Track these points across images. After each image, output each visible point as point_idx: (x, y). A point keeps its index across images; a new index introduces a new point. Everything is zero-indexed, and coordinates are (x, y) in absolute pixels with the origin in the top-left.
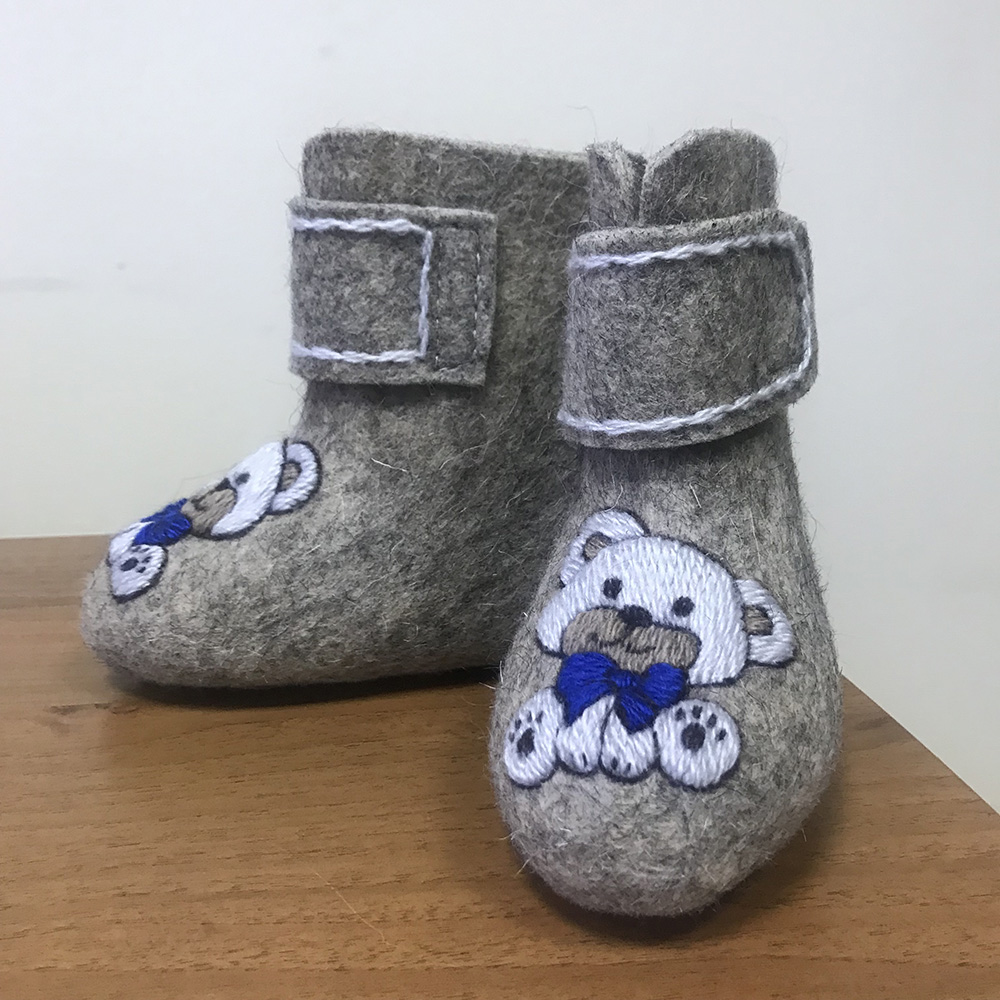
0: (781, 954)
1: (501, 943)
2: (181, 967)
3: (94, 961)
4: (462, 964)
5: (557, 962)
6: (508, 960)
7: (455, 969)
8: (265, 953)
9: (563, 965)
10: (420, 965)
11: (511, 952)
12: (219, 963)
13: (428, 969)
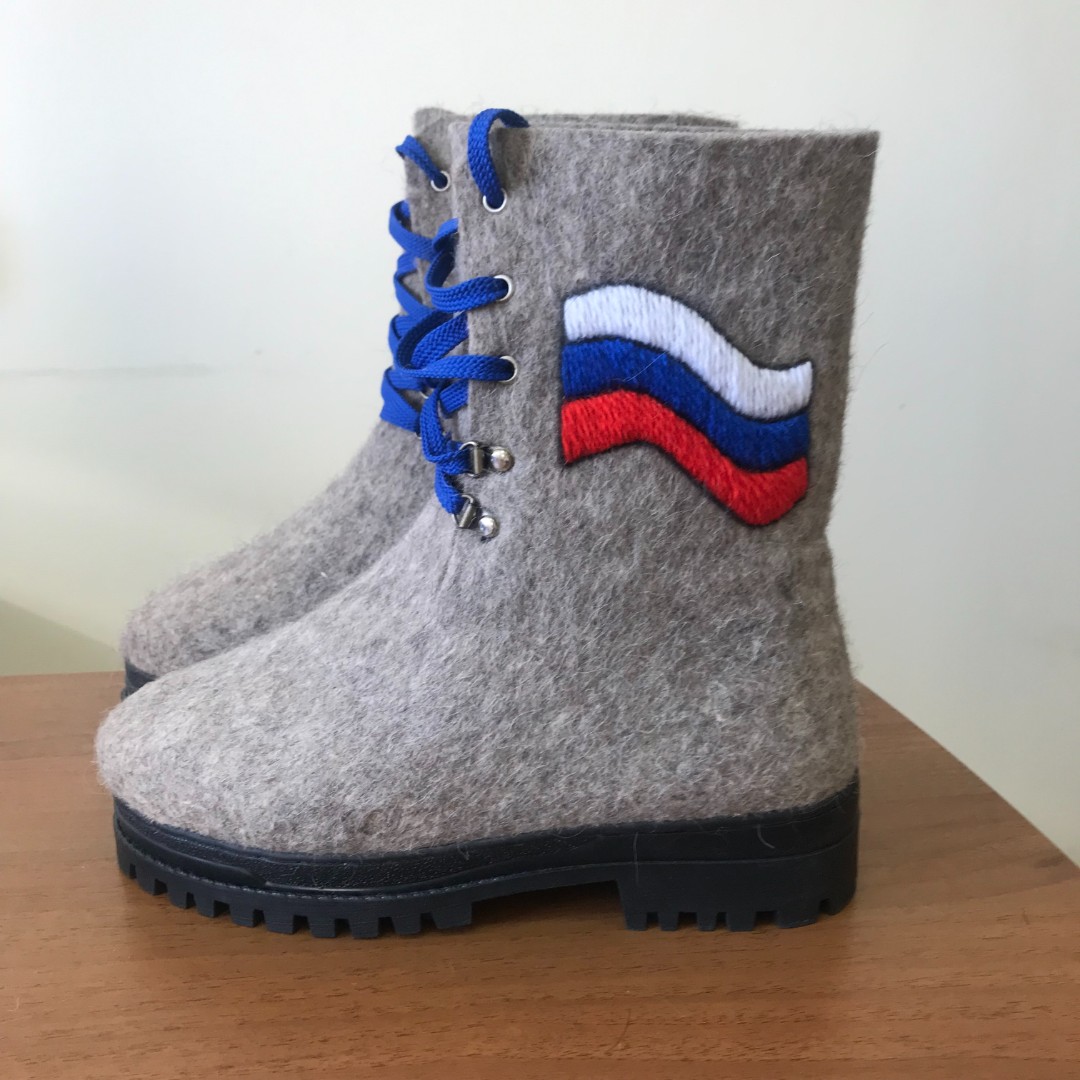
0: (1003, 1054)
1: (796, 1042)
2: (570, 1056)
3: (507, 1050)
4: (771, 1058)
5: (841, 1057)
6: (804, 1055)
7: (769, 1061)
8: (627, 1047)
9: (846, 1060)
10: (741, 1058)
11: (805, 1048)
12: (596, 1054)
13: (749, 1060)
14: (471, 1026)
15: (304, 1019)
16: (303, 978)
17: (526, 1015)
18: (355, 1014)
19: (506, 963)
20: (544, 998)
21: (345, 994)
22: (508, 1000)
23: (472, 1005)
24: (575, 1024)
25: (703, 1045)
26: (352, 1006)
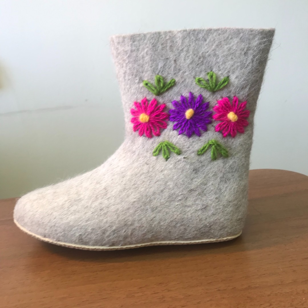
14: (208, 301)
15: (145, 303)
16: (140, 288)
17: (228, 295)
18: (163, 300)
19: (214, 277)
20: (233, 289)
21: (157, 293)
22: (219, 290)
23: (207, 293)
24: (248, 297)
25: (300, 302)
26: (162, 297)
